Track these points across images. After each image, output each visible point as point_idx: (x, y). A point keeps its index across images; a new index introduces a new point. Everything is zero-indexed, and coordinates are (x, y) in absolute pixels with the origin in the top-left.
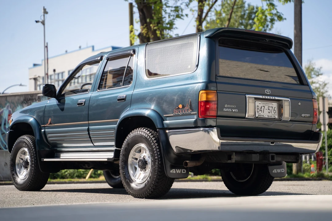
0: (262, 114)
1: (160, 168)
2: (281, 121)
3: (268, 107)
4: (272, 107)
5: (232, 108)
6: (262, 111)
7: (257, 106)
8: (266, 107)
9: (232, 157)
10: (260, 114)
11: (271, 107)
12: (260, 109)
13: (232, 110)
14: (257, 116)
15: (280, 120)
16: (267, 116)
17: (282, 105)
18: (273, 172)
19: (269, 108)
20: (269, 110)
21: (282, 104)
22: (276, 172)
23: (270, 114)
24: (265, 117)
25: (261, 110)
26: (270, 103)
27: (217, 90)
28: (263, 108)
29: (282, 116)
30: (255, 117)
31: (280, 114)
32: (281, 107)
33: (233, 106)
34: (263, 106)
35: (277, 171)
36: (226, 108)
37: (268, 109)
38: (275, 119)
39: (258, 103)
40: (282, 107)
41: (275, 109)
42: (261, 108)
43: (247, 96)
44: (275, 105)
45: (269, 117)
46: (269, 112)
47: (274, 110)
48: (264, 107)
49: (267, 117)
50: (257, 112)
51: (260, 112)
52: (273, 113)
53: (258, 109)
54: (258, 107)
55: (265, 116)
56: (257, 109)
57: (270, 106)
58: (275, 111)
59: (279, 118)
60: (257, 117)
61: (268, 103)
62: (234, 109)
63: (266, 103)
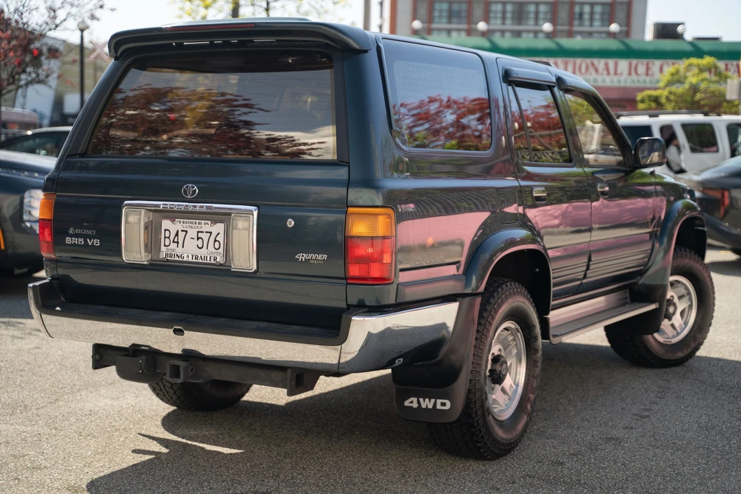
0: (179, 250)
2: (227, 270)
3: (198, 232)
4: (211, 233)
5: (85, 237)
6: (178, 243)
7: (165, 230)
8: (192, 233)
10: (173, 250)
11: (206, 232)
12: (172, 238)
13: (86, 241)
14: (162, 256)
15: (226, 266)
16: (190, 257)
18: (407, 403)
19: (200, 235)
20: (200, 240)
22: (415, 405)
23: (203, 252)
24: (185, 259)
25: (176, 240)
26: (203, 222)
28: (181, 235)
30: (157, 259)
33: (89, 232)
34: (182, 231)
35: (419, 402)
36: (71, 236)
37: (198, 238)
38: (213, 264)
39: (166, 222)
41: (219, 238)
42: (177, 235)
44: (218, 227)
45: (196, 258)
46: (200, 246)
47: (215, 241)
48: (186, 232)
49: (190, 259)
50: (165, 246)
51: (173, 246)
52: (210, 248)
53: (169, 238)
54: (168, 232)
55: (185, 256)
56: (165, 237)
57: (205, 228)
58: (217, 243)
59: (224, 263)
61: (198, 221)
62: (91, 237)
63: (191, 223)
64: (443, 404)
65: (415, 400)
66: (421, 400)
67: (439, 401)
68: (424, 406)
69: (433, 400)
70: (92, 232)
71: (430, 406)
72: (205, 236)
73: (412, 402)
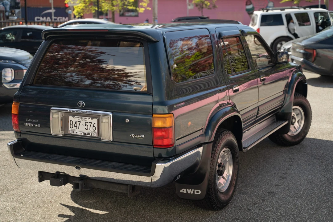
0: (77, 130)
2: (99, 140)
3: (85, 122)
4: (91, 123)
5: (33, 123)
6: (76, 127)
7: (70, 121)
8: (83, 122)
10: (74, 130)
11: (89, 122)
12: (73, 125)
13: (34, 126)
16: (82, 133)
18: (181, 191)
19: (86, 124)
20: (86, 126)
22: (185, 192)
23: (88, 131)
24: (80, 134)
25: (75, 125)
26: (88, 118)
28: (78, 123)
30: (67, 134)
33: (36, 121)
34: (78, 121)
35: (187, 191)
36: (27, 122)
37: (86, 125)
38: (93, 137)
39: (71, 117)
42: (76, 123)
44: (95, 120)
45: (85, 134)
46: (87, 129)
47: (93, 126)
48: (80, 122)
49: (82, 134)
50: (70, 128)
51: (74, 128)
52: (92, 130)
53: (72, 124)
55: (80, 133)
56: (70, 124)
57: (88, 120)
58: (94, 128)
59: (98, 137)
60: (70, 134)
61: (85, 117)
62: (36, 123)
63: (82, 118)
64: (198, 192)
65: (185, 190)
66: (188, 190)
67: (196, 191)
68: (189, 192)
69: (193, 190)
70: (37, 121)
71: (192, 193)
72: (89, 124)
73: (184, 191)
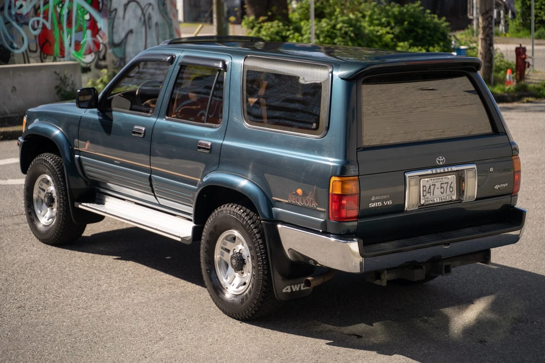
0: (431, 197)
1: (266, 281)
2: (461, 202)
3: (441, 184)
4: (448, 183)
5: (382, 201)
6: (430, 192)
7: (423, 186)
8: (438, 185)
9: (382, 277)
10: (428, 198)
11: (446, 183)
12: (427, 191)
13: (383, 204)
14: (422, 202)
15: (459, 201)
16: (438, 199)
17: (464, 178)
19: (442, 185)
20: (442, 189)
21: (463, 176)
23: (444, 195)
24: (435, 202)
25: (429, 191)
26: (444, 177)
27: (358, 176)
28: (432, 187)
29: (464, 195)
30: (420, 205)
31: (461, 191)
32: (461, 180)
33: (385, 197)
34: (433, 185)
36: (373, 202)
37: (441, 188)
38: (451, 201)
39: (424, 181)
40: (463, 181)
41: (452, 185)
42: (430, 188)
43: (407, 175)
44: (452, 178)
45: (441, 200)
46: (443, 192)
47: (450, 187)
48: (435, 185)
49: (438, 201)
50: (424, 196)
51: (428, 195)
52: (448, 192)
53: (425, 191)
54: (425, 188)
55: (435, 199)
56: (423, 191)
57: (445, 181)
58: (451, 189)
59: (458, 199)
60: (423, 205)
61: (441, 177)
62: (386, 200)
63: (438, 179)
70: (387, 196)
72: (445, 186)
